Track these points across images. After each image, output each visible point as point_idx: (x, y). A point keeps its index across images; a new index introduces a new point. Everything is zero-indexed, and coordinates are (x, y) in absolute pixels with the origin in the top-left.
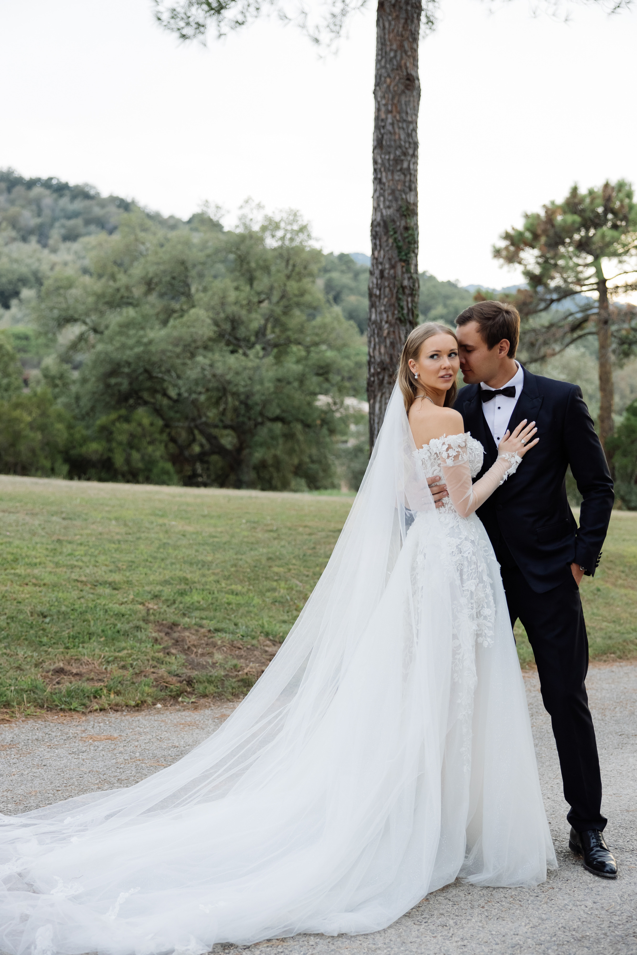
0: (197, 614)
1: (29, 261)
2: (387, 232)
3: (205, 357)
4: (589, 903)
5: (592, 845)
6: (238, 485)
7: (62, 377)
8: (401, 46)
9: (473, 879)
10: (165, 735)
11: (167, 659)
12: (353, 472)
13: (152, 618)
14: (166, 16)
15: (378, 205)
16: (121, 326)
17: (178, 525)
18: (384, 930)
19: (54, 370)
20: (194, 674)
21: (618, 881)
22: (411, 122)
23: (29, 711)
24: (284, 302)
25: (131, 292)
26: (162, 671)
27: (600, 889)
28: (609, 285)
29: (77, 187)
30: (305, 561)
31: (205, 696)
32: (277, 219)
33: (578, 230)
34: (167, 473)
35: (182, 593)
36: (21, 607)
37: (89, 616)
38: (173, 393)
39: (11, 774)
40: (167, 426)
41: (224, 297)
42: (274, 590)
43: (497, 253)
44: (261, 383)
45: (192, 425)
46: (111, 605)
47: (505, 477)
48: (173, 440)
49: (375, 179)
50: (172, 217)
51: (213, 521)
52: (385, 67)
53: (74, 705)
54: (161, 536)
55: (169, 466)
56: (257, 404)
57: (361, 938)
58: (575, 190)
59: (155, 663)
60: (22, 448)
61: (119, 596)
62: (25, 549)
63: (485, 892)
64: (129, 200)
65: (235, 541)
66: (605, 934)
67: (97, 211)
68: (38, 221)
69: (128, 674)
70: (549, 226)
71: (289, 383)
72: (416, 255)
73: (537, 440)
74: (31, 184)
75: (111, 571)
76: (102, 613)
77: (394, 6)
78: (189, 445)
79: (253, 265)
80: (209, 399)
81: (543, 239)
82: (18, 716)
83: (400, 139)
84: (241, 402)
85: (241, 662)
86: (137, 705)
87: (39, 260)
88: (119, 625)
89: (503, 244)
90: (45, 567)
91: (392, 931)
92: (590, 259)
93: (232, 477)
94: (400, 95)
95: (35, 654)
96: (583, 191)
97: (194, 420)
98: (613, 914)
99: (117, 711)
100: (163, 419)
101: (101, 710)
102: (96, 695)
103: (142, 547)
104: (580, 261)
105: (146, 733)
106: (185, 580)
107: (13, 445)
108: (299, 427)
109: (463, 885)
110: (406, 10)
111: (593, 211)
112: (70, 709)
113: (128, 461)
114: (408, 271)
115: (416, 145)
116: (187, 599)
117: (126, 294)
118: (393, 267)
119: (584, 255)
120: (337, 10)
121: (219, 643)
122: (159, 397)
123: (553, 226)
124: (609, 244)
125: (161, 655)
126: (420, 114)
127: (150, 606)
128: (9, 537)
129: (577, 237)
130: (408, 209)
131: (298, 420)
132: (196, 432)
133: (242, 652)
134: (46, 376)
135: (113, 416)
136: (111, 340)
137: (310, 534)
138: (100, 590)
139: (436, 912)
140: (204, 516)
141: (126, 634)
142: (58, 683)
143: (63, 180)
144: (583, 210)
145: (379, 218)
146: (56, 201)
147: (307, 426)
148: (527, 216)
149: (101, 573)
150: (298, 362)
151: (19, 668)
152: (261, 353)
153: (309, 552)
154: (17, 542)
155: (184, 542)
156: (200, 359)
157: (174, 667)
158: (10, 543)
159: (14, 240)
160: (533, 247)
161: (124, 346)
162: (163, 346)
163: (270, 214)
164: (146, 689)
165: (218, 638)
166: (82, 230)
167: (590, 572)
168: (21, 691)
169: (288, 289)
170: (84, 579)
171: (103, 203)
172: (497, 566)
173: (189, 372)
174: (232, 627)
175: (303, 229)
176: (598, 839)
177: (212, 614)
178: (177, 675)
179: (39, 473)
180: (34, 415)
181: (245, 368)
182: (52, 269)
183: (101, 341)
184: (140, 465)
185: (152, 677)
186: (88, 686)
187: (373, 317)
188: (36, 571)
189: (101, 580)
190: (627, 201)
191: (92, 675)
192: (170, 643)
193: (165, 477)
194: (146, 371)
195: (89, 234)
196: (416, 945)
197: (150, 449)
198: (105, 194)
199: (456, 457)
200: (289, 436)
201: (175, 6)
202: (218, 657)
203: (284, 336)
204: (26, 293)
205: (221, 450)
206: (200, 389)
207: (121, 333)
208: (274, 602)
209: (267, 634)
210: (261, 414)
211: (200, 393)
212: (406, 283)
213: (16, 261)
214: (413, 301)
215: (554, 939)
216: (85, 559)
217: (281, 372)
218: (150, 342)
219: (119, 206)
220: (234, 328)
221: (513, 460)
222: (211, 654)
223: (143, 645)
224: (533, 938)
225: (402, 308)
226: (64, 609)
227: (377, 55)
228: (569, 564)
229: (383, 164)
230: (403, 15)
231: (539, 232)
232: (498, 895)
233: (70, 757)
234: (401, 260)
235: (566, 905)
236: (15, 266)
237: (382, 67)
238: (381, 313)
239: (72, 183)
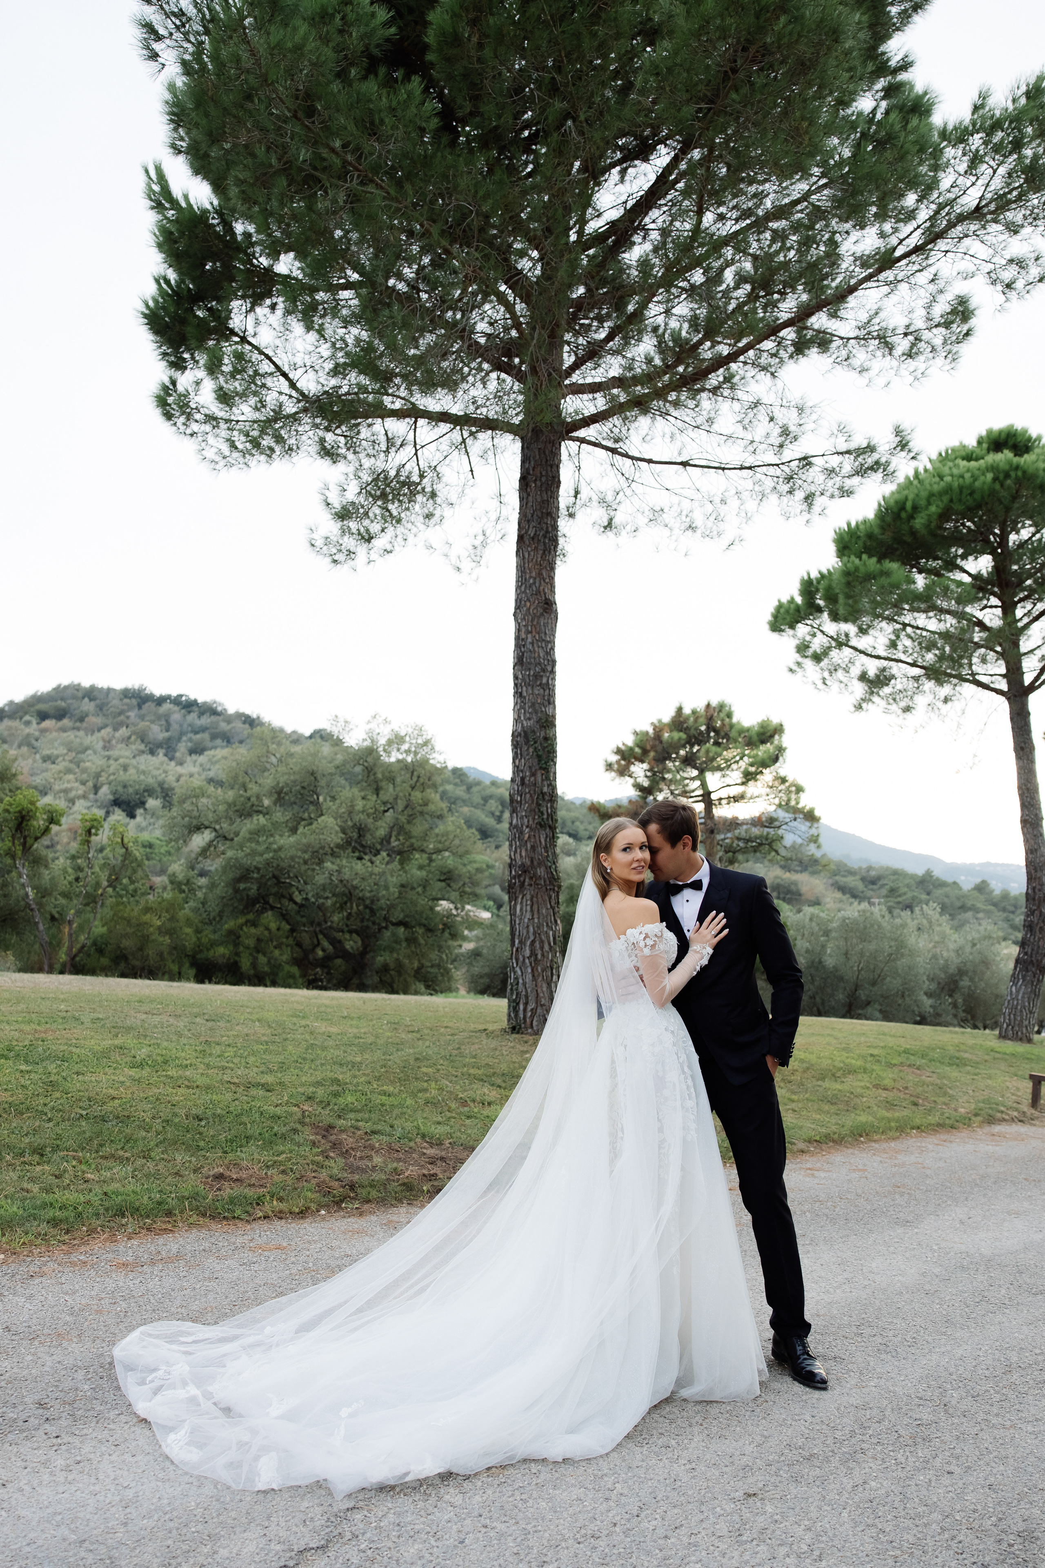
0: (352, 1115)
1: (155, 773)
2: (527, 743)
3: (333, 863)
4: (808, 1417)
5: (799, 1353)
6: (362, 988)
7: (188, 882)
8: (540, 574)
9: (685, 1393)
10: (335, 1243)
11: (327, 1163)
12: (472, 976)
13: (307, 1120)
14: (319, 543)
15: (519, 717)
16: (251, 833)
17: (322, 1027)
18: (607, 1454)
19: (181, 877)
20: (356, 1177)
21: (830, 1392)
22: (549, 642)
23: (191, 1220)
24: (409, 811)
25: (261, 801)
26: (324, 1175)
27: (814, 1401)
28: (714, 796)
29: (205, 703)
30: (452, 1061)
31: (368, 1201)
32: (403, 734)
33: (684, 746)
34: (293, 977)
35: (336, 1095)
36: (177, 1110)
37: (244, 1119)
38: (298, 898)
39: (182, 1289)
40: (292, 930)
41: (352, 806)
42: (425, 1090)
43: (609, 767)
44: (387, 888)
45: (318, 929)
46: (266, 1107)
47: (698, 968)
48: (299, 945)
49: (516, 693)
50: (294, 732)
51: (354, 1022)
52: (525, 592)
53: (238, 1212)
54: (307, 1037)
55: (295, 970)
56: (382, 909)
57: (584, 1464)
58: (680, 710)
59: (315, 1167)
60: (151, 952)
61: (273, 1098)
62: (174, 1051)
63: (699, 1407)
64: (255, 716)
65: (380, 1042)
66: (833, 1451)
67: (223, 726)
68: (167, 735)
69: (289, 1179)
70: (657, 742)
71: (413, 888)
72: (555, 764)
73: (726, 931)
74: (161, 700)
75: (262, 1072)
76: (257, 1115)
77: (533, 538)
78: (313, 949)
79: (380, 776)
80: (334, 904)
81: (652, 754)
82: (180, 1225)
83: (539, 657)
84: (366, 907)
85: (401, 1166)
86: (301, 1212)
87: (165, 772)
88: (276, 1128)
89: (614, 758)
90: (196, 1069)
91: (615, 1454)
92: (695, 773)
93: (355, 981)
94: (539, 617)
95: (194, 1159)
96: (687, 711)
97: (319, 924)
98: (834, 1429)
99: (281, 1218)
100: (289, 923)
101: (265, 1218)
102: (259, 1202)
103: (290, 1047)
104: (685, 775)
105: (315, 1242)
106: (336, 1081)
107: (141, 949)
108: (420, 931)
109: (675, 1400)
110: (544, 543)
111: (697, 729)
112: (234, 1217)
113: (254, 965)
114: (548, 778)
115: (554, 662)
116: (341, 1100)
117: (256, 803)
118: (533, 774)
119: (689, 769)
120: (477, 543)
121: (377, 1145)
122: (286, 902)
123: (661, 742)
124: (713, 759)
125: (320, 1158)
126: (557, 635)
127: (306, 1108)
128: (157, 1038)
129: (682, 752)
130: (547, 721)
131: (421, 925)
132: (320, 936)
133: (401, 1155)
134: (172, 882)
135: (241, 920)
136: (241, 846)
137: (452, 1035)
138: (253, 1092)
139: (655, 1432)
140: (345, 1018)
141: (284, 1137)
142: (219, 1189)
143: (192, 697)
144: (688, 728)
145: (519, 730)
146: (184, 716)
147: (429, 930)
148: (636, 733)
149: (253, 1074)
150: (421, 868)
151: (177, 1174)
152: (387, 859)
153: (455, 1052)
154: (165, 1044)
155: (331, 1043)
156: (328, 865)
157: (335, 1171)
158: (158, 1045)
159: (143, 752)
160: (642, 762)
161: (254, 853)
162: (293, 852)
163: (397, 729)
164: (309, 1194)
165: (375, 1140)
166: (209, 744)
167: (784, 1062)
168: (182, 1199)
169: (412, 798)
170: (236, 1081)
171: (229, 719)
172: (696, 1058)
173: (317, 878)
174: (388, 1129)
175: (426, 743)
176: (804, 1346)
177: (367, 1116)
178: (339, 1180)
179: (166, 976)
180: (163, 919)
181: (371, 874)
182: (178, 780)
183: (231, 848)
184: (266, 969)
185: (314, 1181)
186: (250, 1192)
187: (514, 821)
188: (188, 1073)
189: (253, 1081)
190: (727, 720)
191: (253, 1181)
192: (328, 1146)
193: (291, 981)
194: (274, 876)
195: (215, 748)
196: (643, 1470)
197: (277, 952)
198: (231, 711)
199: (653, 946)
200: (411, 940)
201: (329, 534)
202: (378, 1160)
203: (408, 843)
204: (152, 803)
205: (345, 955)
206: (328, 894)
207: (250, 840)
208: (427, 1103)
209: (424, 1136)
210: (386, 919)
211: (327, 898)
212: (545, 789)
213: (144, 772)
214: (552, 807)
215: (783, 1458)
216: (235, 1060)
217: (404, 878)
218: (280, 849)
219: (244, 722)
220: (360, 836)
221: (704, 952)
222: (370, 1158)
223: (301, 1148)
224: (762, 1458)
225: (542, 814)
226: (219, 1111)
227: (517, 581)
228: (764, 1055)
229: (523, 679)
230: (541, 547)
231: (648, 747)
232: (714, 1410)
233: (241, 1268)
234: (541, 768)
235: (784, 1420)
236: (142, 777)
237: (522, 592)
238: (522, 818)
239: (200, 700)
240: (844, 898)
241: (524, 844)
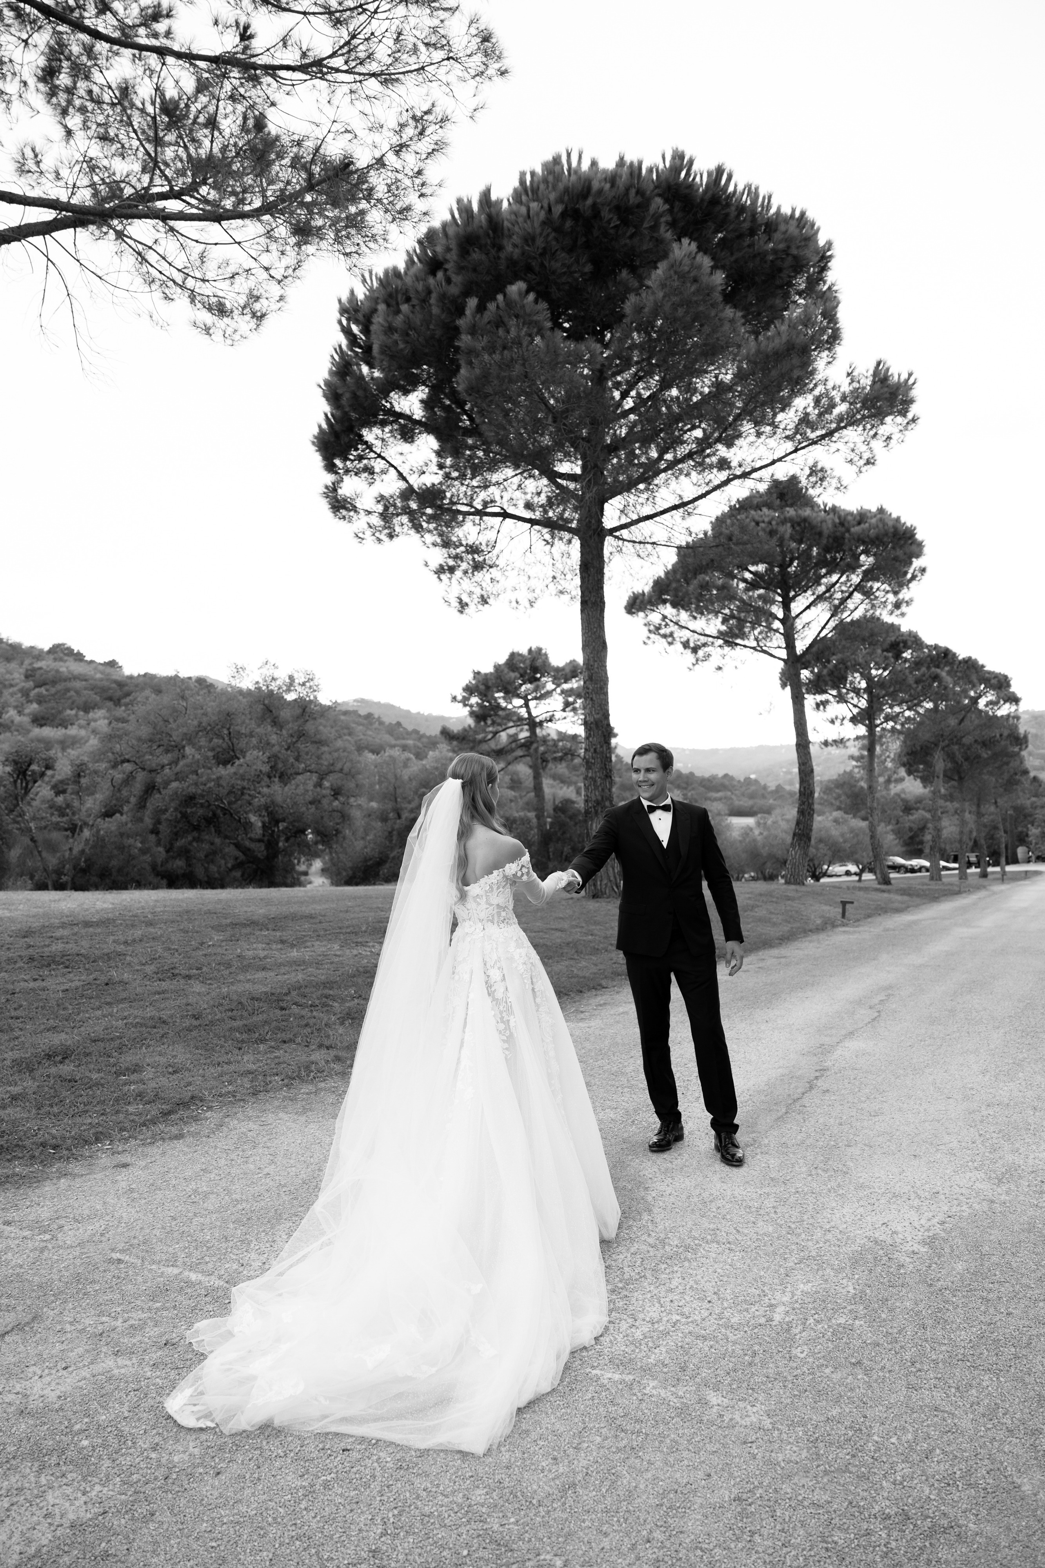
43: (458, 699)
60: (135, 867)
81: (484, 689)
107: (128, 866)
113: (206, 873)
160: (477, 695)
190: (545, 660)
231: (480, 684)
240: (555, 783)
241: (596, 787)
